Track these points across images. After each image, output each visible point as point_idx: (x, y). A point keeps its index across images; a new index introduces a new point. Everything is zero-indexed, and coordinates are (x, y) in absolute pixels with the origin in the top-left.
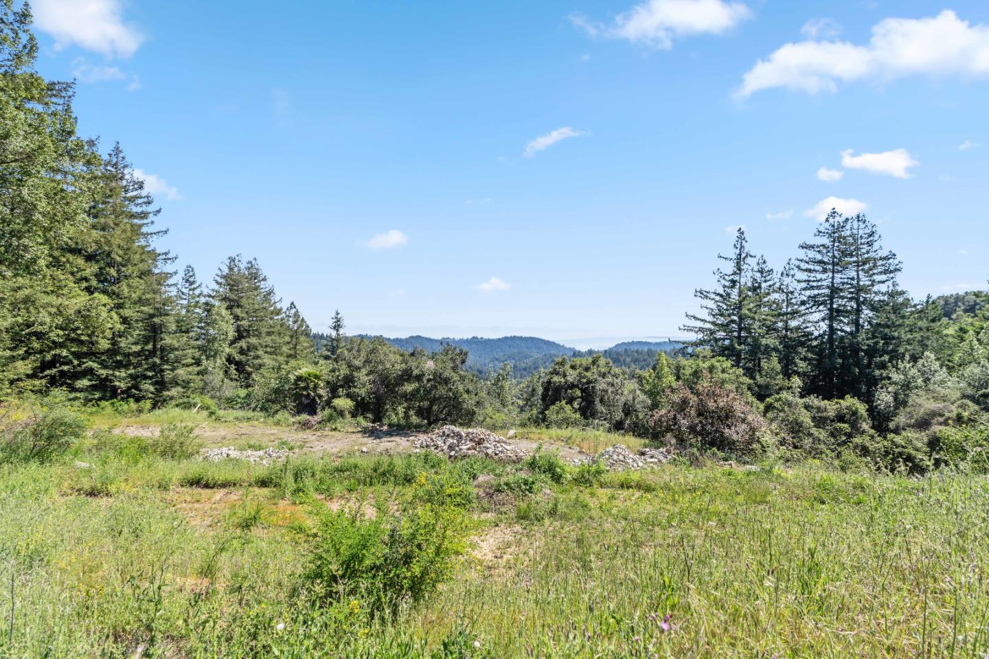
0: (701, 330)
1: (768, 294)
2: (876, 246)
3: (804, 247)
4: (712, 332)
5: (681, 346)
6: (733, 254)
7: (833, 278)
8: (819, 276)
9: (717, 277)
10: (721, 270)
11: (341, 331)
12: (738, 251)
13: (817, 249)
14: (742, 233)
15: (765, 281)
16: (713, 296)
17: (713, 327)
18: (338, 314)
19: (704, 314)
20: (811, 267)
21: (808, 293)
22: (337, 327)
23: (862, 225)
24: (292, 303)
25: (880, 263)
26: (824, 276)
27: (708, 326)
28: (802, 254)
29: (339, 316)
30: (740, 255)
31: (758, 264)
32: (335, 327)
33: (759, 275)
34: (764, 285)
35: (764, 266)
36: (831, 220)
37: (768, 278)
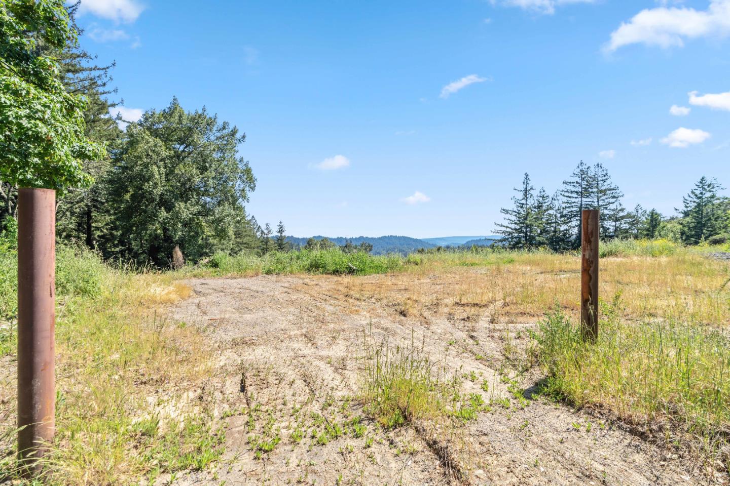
0: (504, 232)
1: (547, 210)
2: (608, 182)
3: (565, 183)
4: (510, 233)
5: (492, 242)
6: (522, 187)
7: (581, 201)
8: (573, 200)
9: (513, 201)
10: (516, 197)
11: (283, 234)
12: (525, 186)
13: (572, 184)
14: (528, 175)
15: (545, 203)
16: (511, 212)
17: (511, 231)
18: (281, 223)
19: (506, 223)
20: (570, 195)
21: (569, 210)
22: (281, 231)
23: (600, 170)
24: (253, 217)
25: (608, 192)
26: (576, 200)
27: (508, 230)
28: (563, 187)
29: (282, 224)
30: (526, 188)
31: (540, 192)
32: (279, 231)
33: (541, 199)
34: (545, 205)
35: (544, 193)
36: (581, 167)
37: (546, 201)
